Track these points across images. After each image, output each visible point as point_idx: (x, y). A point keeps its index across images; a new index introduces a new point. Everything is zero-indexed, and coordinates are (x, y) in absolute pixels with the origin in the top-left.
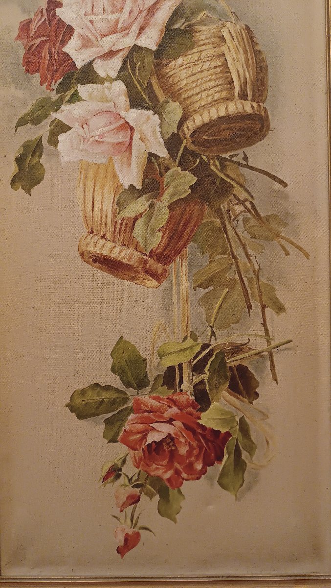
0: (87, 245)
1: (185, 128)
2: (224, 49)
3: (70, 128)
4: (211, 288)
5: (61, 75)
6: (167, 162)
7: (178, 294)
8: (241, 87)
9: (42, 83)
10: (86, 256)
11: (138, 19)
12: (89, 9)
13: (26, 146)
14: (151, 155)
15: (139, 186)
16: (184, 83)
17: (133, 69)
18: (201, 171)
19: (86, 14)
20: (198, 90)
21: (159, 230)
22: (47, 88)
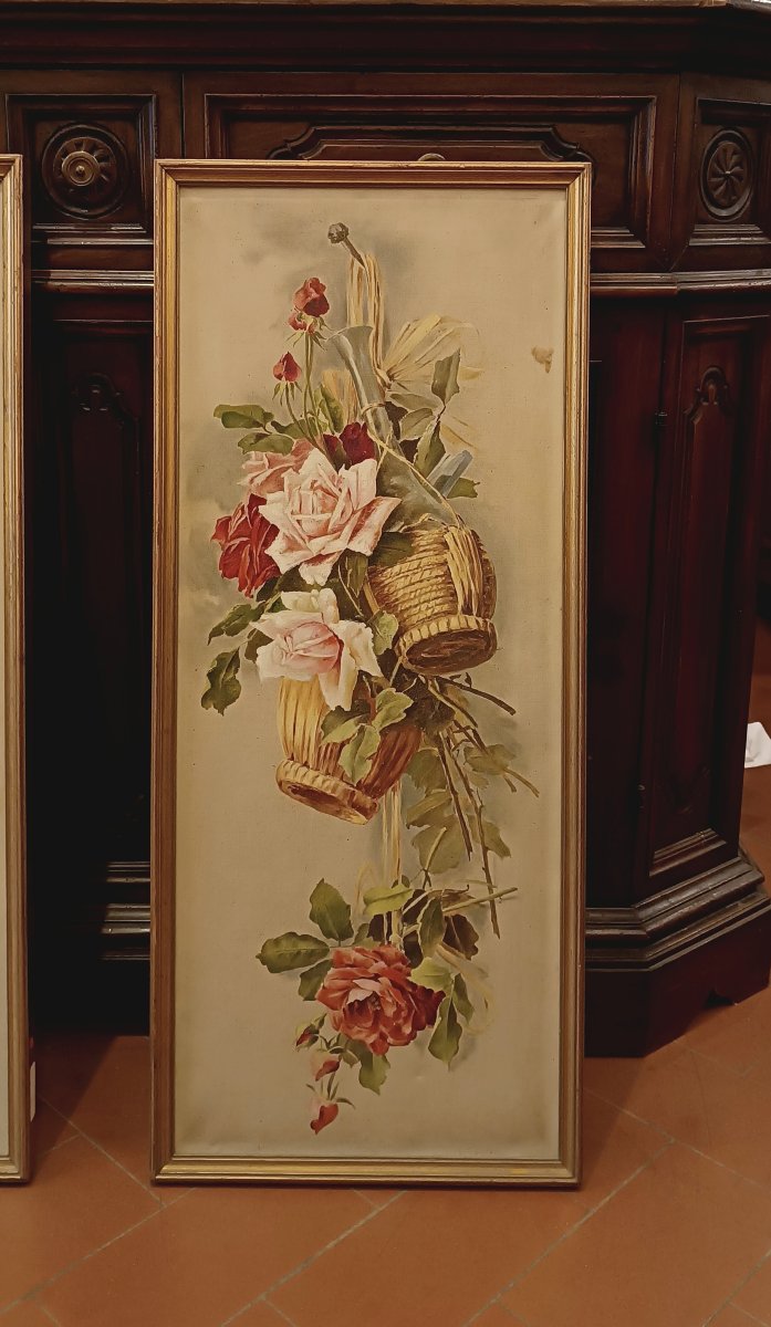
0: (286, 773)
1: (401, 644)
2: (447, 556)
3: (272, 640)
4: (426, 826)
5: (263, 580)
6: (379, 681)
7: (389, 831)
8: (465, 600)
9: (240, 589)
10: (285, 786)
11: (352, 519)
12: (297, 508)
13: (220, 659)
14: (361, 673)
15: (347, 708)
16: (401, 593)
17: (344, 576)
18: (419, 693)
19: (292, 513)
20: (416, 602)
21: (369, 758)
22: (246, 595)
